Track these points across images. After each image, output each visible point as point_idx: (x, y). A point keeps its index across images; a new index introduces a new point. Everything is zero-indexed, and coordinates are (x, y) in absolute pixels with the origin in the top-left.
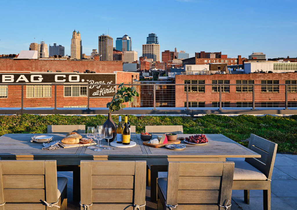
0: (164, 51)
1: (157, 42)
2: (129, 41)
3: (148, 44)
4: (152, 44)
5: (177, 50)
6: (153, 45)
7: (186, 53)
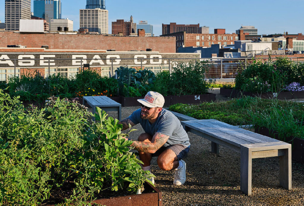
0: (116, 21)
1: (102, 5)
2: (57, 3)
3: (89, 8)
4: (96, 9)
5: (133, 19)
6: (97, 11)
7: (148, 24)
